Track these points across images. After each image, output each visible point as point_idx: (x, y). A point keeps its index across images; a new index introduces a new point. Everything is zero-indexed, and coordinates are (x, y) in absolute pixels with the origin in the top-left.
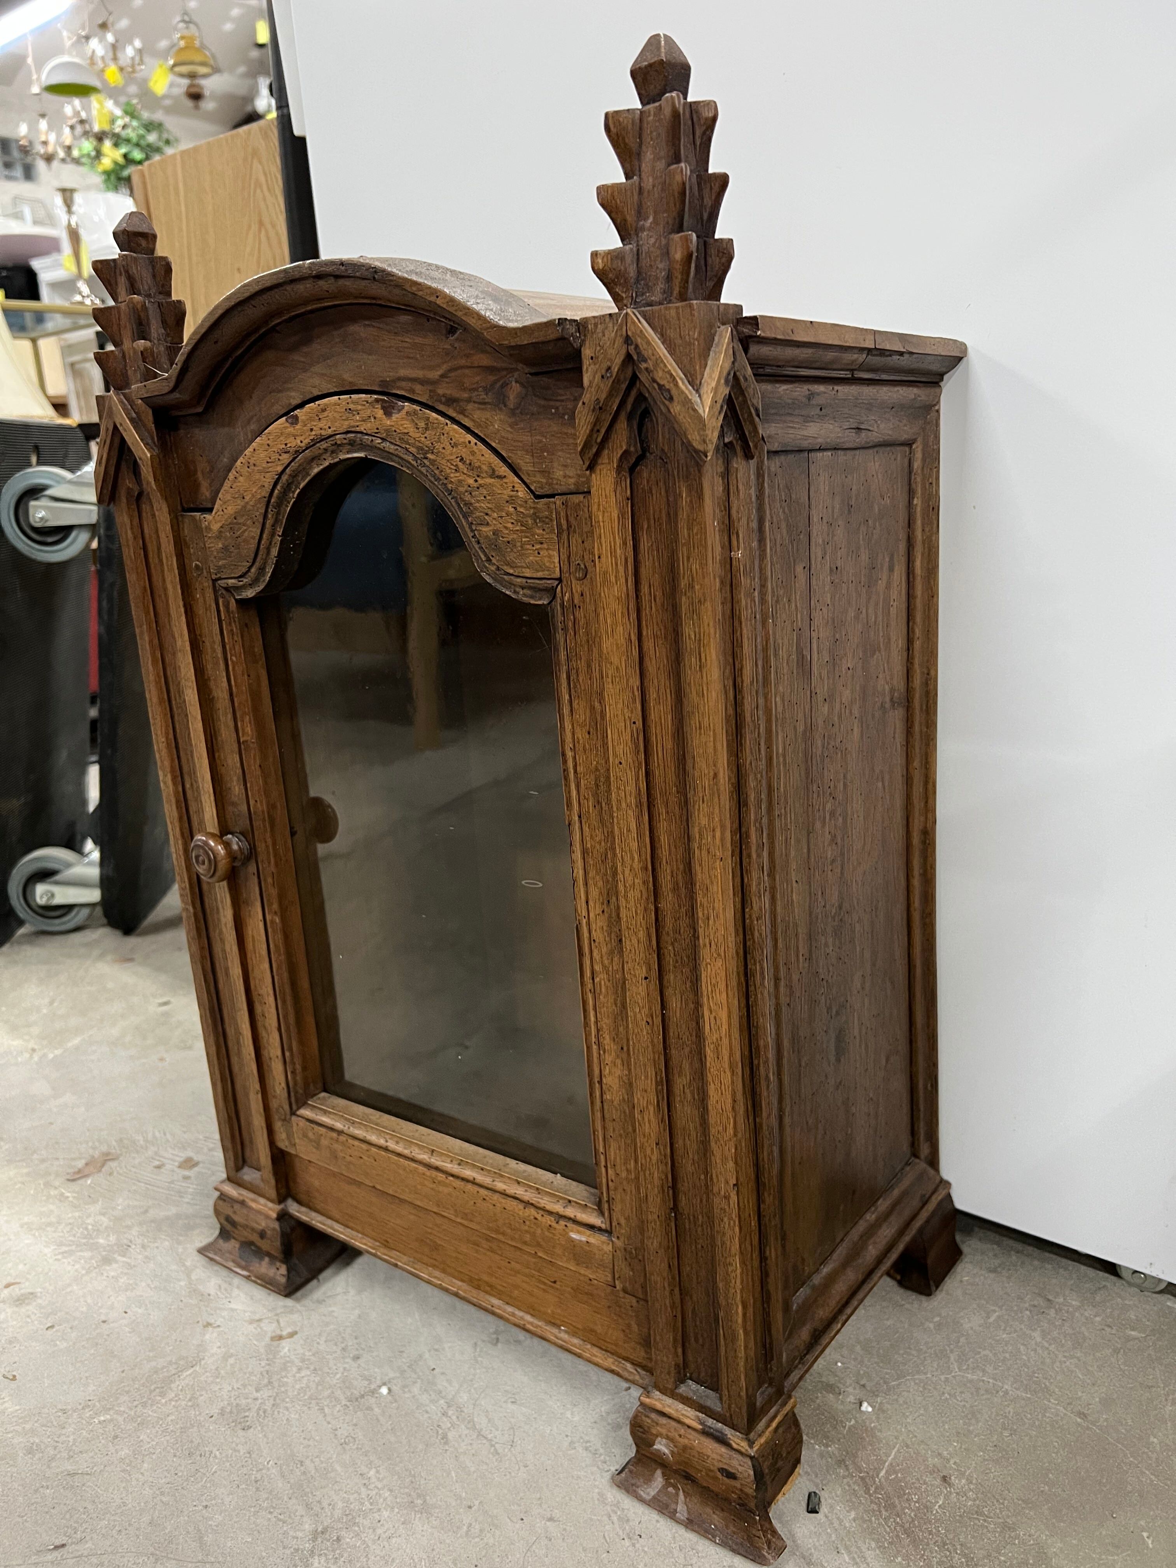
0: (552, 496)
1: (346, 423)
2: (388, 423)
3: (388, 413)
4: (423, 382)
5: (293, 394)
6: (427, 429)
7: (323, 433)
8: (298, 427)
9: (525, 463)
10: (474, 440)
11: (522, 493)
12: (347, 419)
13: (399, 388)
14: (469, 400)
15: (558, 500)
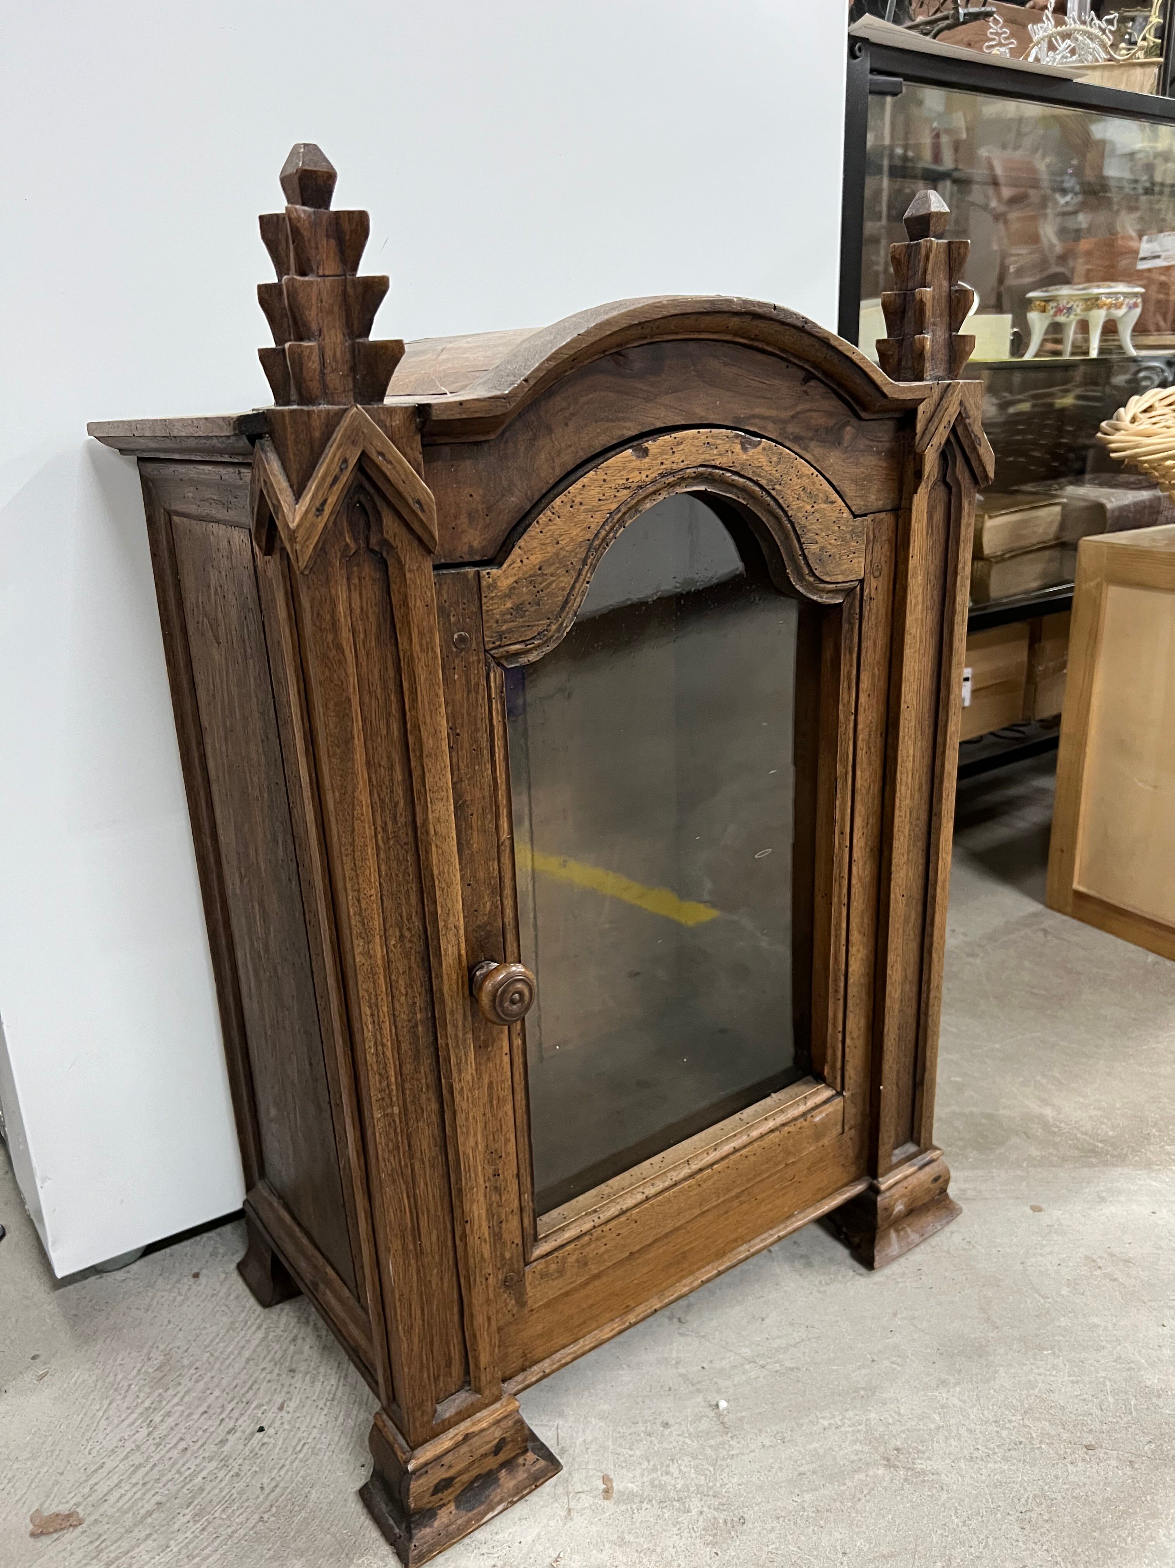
0: (865, 515)
1: (703, 456)
2: (745, 457)
3: (744, 449)
4: (774, 421)
5: (628, 424)
6: (778, 463)
7: (675, 466)
8: (647, 460)
9: (849, 489)
10: (816, 473)
11: (846, 514)
12: (703, 453)
13: (752, 425)
14: (812, 439)
15: (870, 518)
